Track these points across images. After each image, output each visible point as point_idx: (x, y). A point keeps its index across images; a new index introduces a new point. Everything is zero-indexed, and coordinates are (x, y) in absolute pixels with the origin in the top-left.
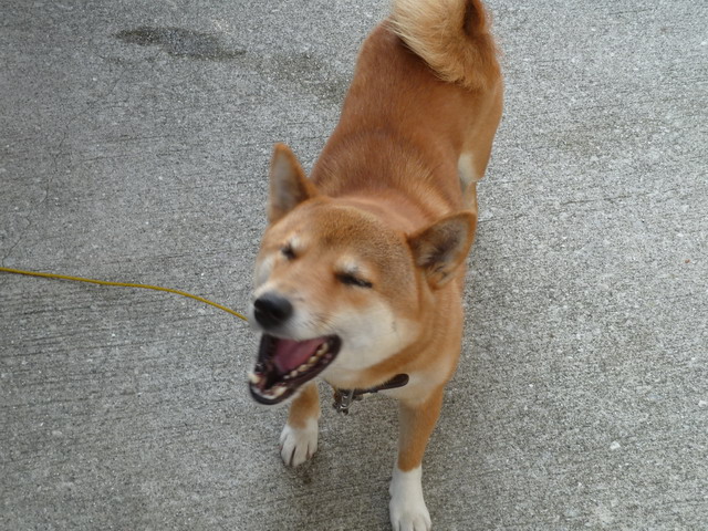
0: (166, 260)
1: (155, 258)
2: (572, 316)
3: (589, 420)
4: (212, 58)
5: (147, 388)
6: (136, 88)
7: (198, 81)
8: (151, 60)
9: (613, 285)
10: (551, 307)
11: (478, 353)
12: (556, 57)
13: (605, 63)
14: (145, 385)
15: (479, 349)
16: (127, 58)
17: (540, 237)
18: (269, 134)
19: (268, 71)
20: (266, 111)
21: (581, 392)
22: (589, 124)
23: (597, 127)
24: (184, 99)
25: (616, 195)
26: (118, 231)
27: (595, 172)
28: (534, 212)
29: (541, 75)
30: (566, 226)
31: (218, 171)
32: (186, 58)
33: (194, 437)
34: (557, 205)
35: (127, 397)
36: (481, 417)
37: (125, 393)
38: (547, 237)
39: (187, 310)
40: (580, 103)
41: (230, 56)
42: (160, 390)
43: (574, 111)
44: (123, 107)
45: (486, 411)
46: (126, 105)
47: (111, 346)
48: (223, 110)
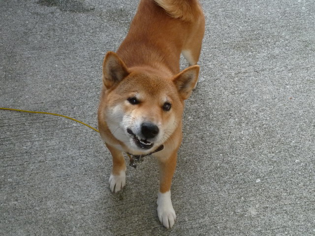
0: (58, 102)
1: (54, 101)
2: (240, 124)
3: (247, 169)
4: (80, 12)
5: (50, 159)
6: (46, 26)
7: (73, 22)
8: (52, 13)
9: (258, 109)
10: (230, 120)
11: (198, 141)
12: (233, 8)
13: (255, 11)
14: (49, 158)
15: (198, 139)
16: (42, 12)
17: (225, 89)
18: (105, 45)
19: (105, 17)
20: (104, 35)
21: (243, 157)
22: (248, 38)
23: (251, 39)
24: (67, 30)
25: (260, 69)
26: (37, 90)
27: (250, 59)
28: (223, 78)
29: (227, 17)
30: (237, 83)
31: (82, 62)
32: (68, 12)
33: (71, 181)
34: (233, 74)
35: (41, 163)
36: (199, 169)
37: (40, 162)
38: (229, 89)
39: (68, 124)
40: (244, 29)
41: (88, 11)
42: (56, 160)
43: (241, 32)
44: (40, 34)
45: (201, 166)
46: (41, 33)
47: (34, 141)
48: (84, 35)
